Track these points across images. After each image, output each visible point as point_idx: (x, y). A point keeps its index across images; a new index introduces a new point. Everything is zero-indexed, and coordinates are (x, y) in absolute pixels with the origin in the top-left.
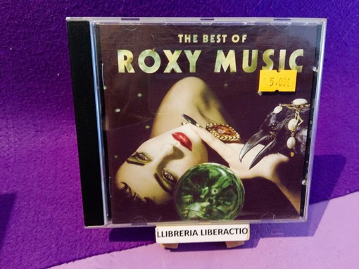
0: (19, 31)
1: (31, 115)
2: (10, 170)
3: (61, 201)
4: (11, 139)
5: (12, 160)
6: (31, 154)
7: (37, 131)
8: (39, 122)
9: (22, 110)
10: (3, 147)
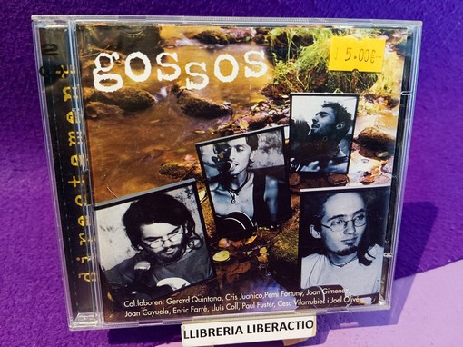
1: (8, 147)
3: (47, 276)
6: (7, 203)
7: (16, 170)
8: (18, 156)
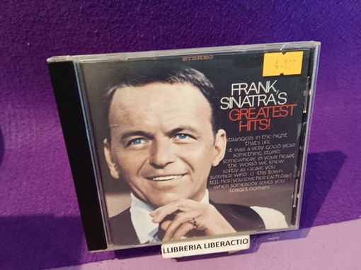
0: (35, 28)
5: (33, 150)
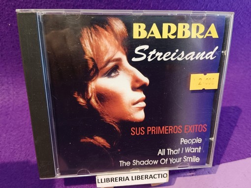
2: (9, 117)
4: (11, 92)
9: (18, 71)
10: (5, 98)
